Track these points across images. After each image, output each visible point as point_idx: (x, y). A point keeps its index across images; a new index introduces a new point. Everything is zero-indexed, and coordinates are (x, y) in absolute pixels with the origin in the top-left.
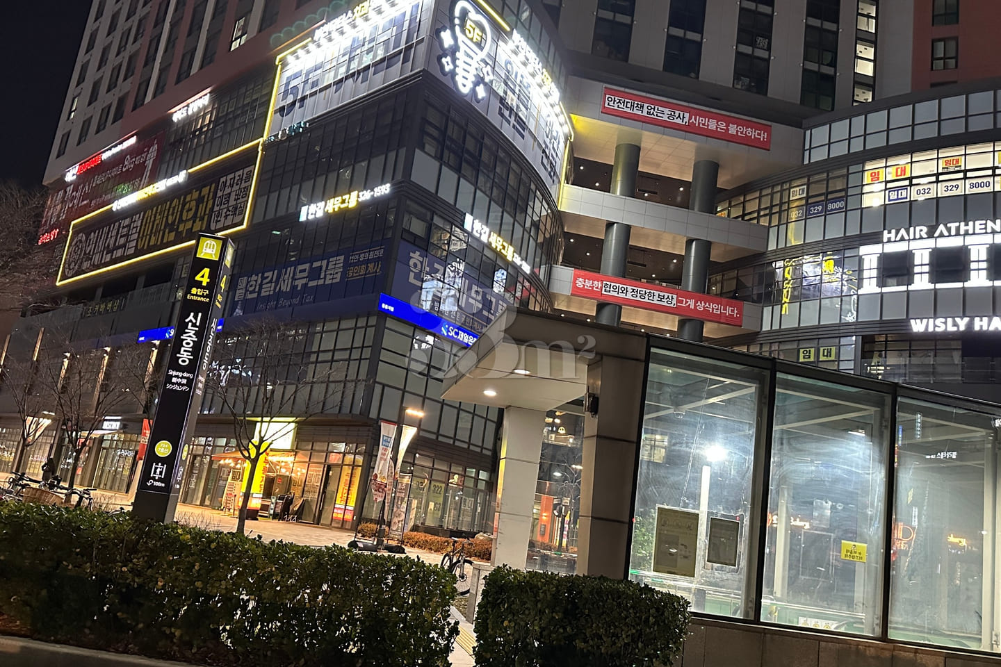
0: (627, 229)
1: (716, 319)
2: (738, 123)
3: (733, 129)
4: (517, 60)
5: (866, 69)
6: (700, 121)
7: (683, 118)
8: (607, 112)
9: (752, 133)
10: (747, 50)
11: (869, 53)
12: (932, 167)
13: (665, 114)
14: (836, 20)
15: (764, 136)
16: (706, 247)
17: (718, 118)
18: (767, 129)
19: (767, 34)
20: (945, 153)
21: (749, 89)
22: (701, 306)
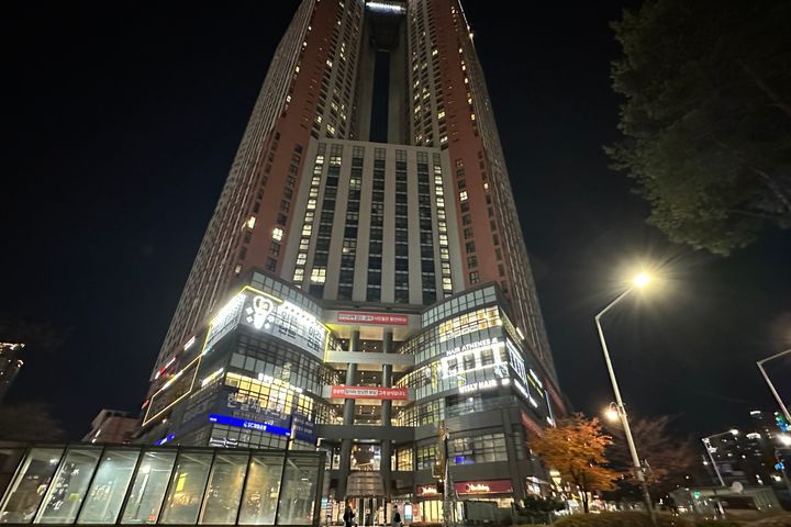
0: (355, 365)
1: (397, 398)
2: (394, 316)
3: (392, 319)
4: (288, 311)
5: (449, 287)
6: (378, 319)
7: (372, 318)
8: (340, 321)
9: (400, 319)
10: (398, 288)
11: (449, 281)
12: (474, 319)
13: (364, 318)
14: (433, 272)
15: (405, 320)
16: (390, 368)
17: (385, 316)
18: (406, 317)
19: (407, 281)
20: (479, 312)
21: (401, 302)
22: (389, 393)
